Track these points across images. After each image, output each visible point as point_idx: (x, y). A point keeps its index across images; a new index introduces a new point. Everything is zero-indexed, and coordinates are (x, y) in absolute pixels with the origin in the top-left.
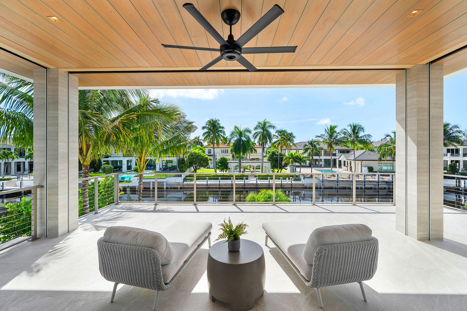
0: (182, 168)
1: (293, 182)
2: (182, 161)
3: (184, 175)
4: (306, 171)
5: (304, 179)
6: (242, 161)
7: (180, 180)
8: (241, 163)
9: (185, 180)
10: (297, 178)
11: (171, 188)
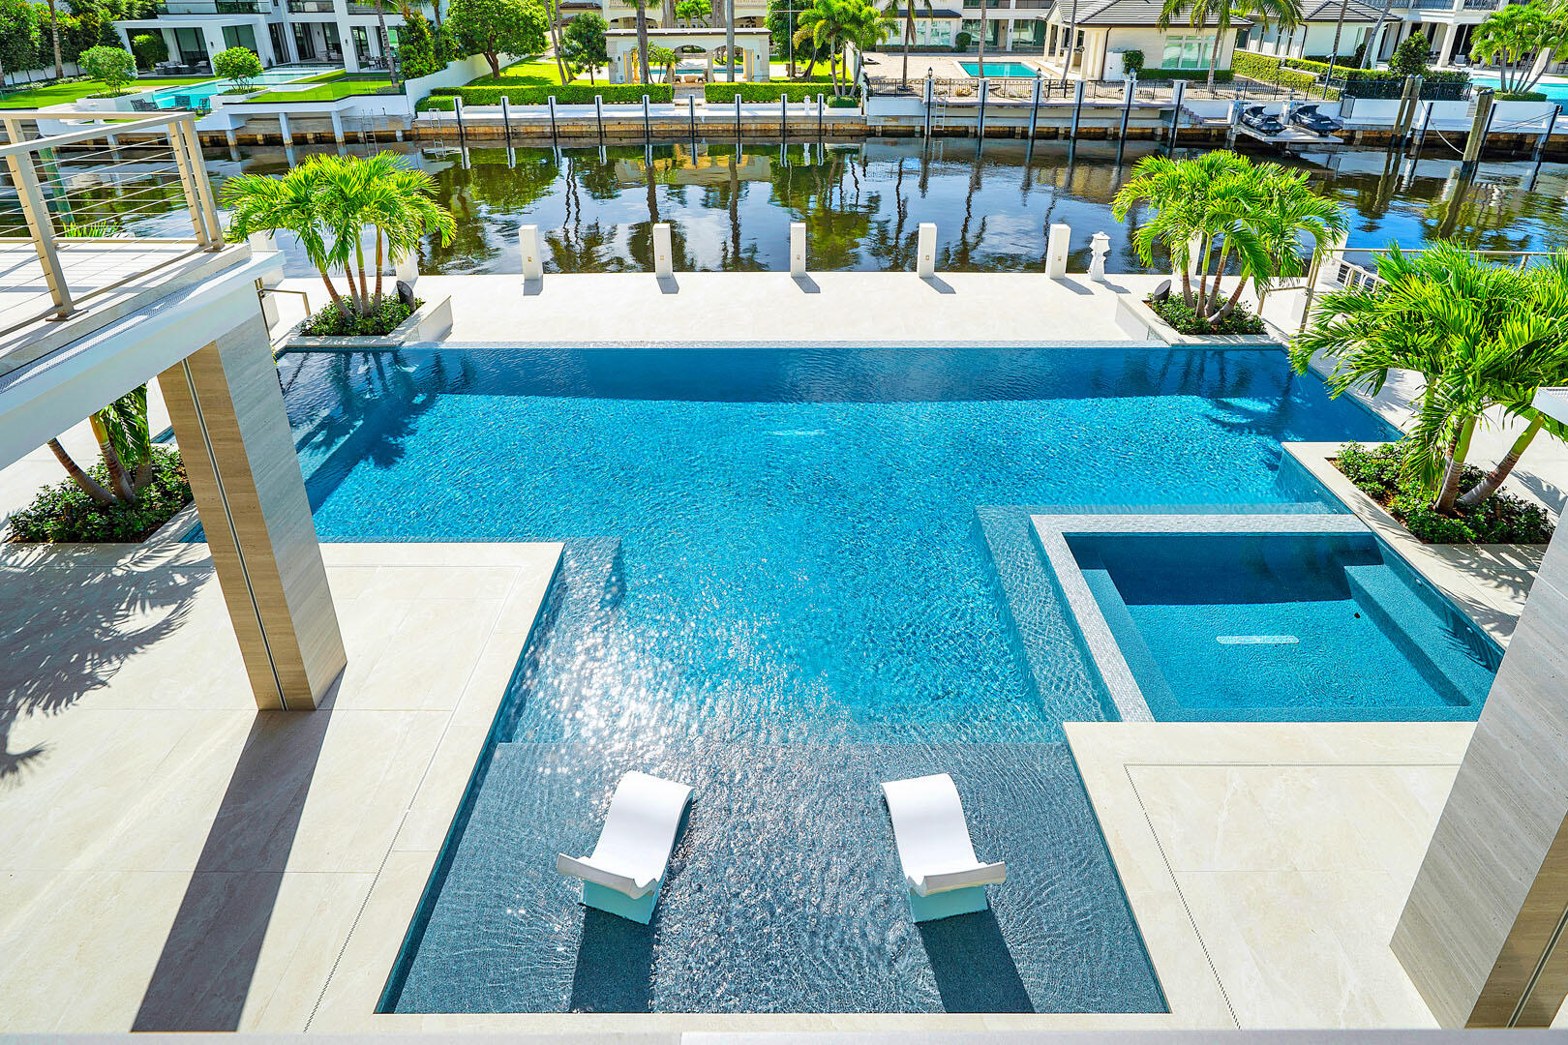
0: (409, 58)
1: (827, 111)
2: (410, 32)
3: (416, 87)
4: (887, 67)
5: (868, 100)
6: (649, 31)
7: (401, 107)
8: (649, 38)
9: (421, 106)
10: (849, 95)
11: (369, 138)
